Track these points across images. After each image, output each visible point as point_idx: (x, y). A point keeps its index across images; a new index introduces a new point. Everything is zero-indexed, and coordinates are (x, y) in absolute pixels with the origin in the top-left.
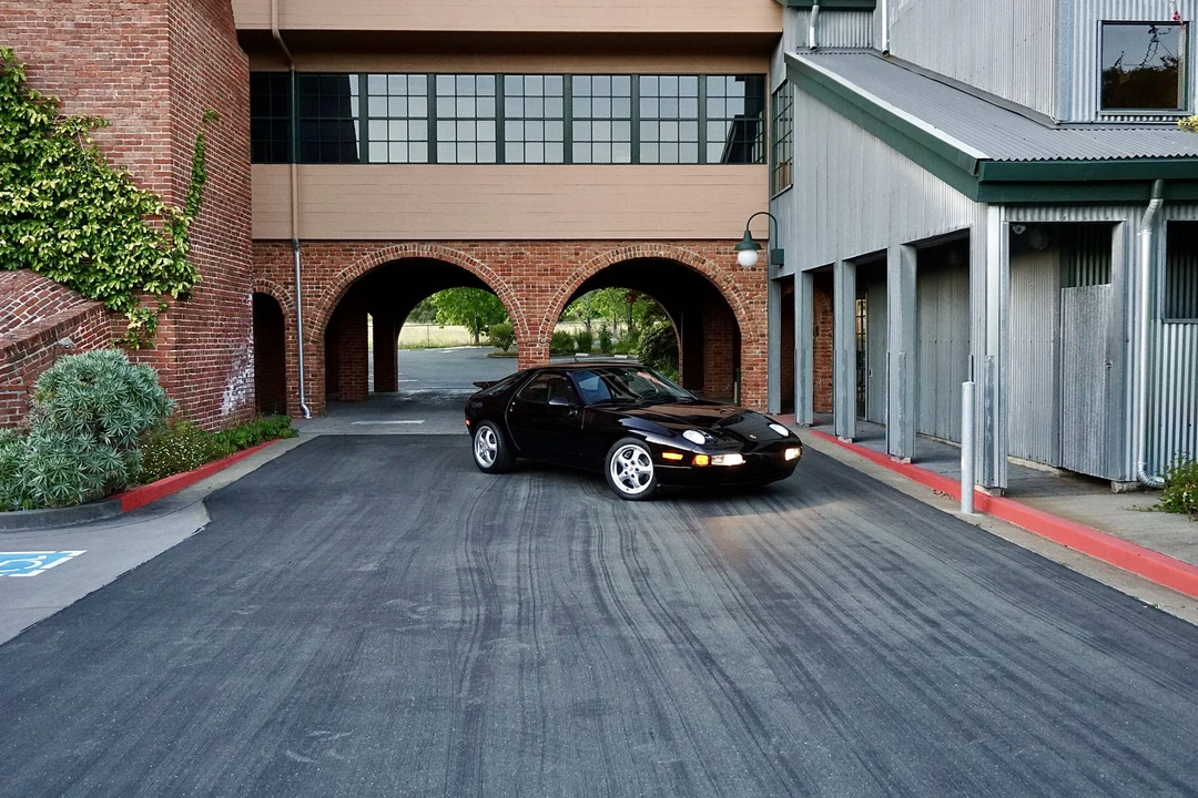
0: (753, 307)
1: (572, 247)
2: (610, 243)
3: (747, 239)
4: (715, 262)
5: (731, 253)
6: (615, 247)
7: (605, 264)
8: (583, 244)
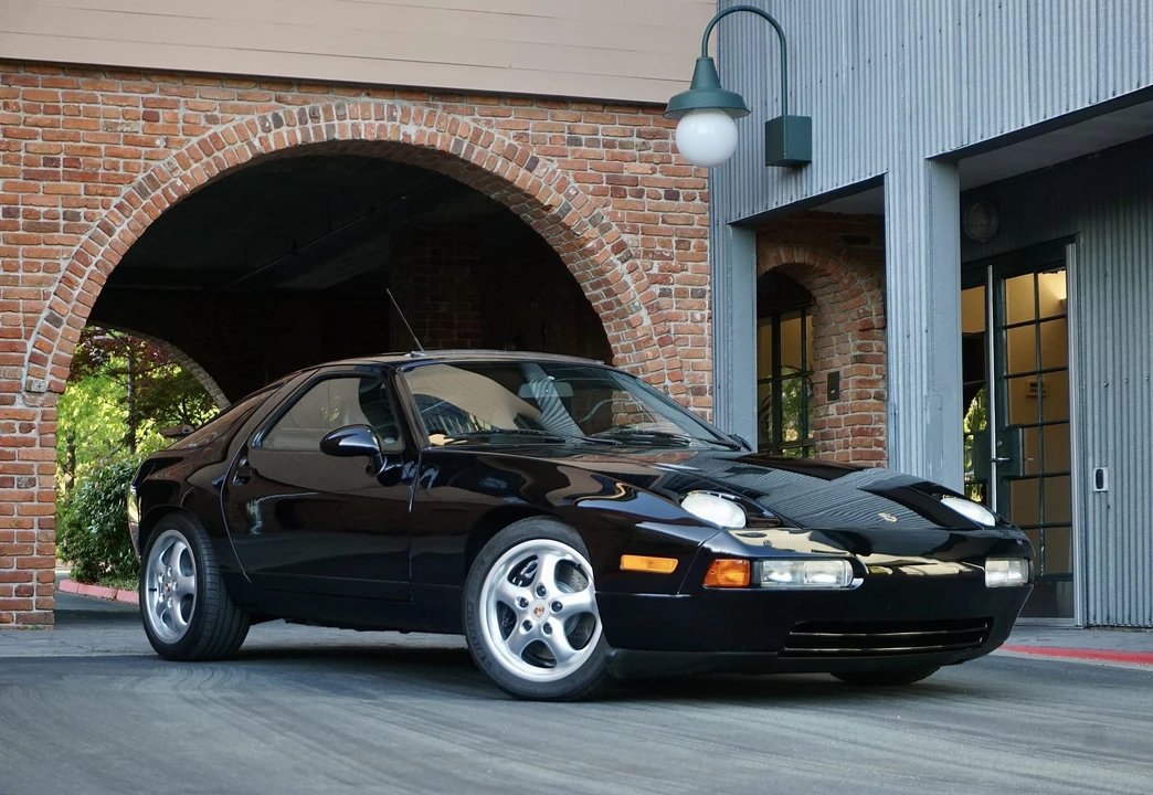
0: (671, 306)
1: (137, 96)
2: (255, 91)
3: (704, 82)
4: (566, 168)
5: (609, 145)
6: (267, 101)
7: (238, 153)
8: (173, 86)
